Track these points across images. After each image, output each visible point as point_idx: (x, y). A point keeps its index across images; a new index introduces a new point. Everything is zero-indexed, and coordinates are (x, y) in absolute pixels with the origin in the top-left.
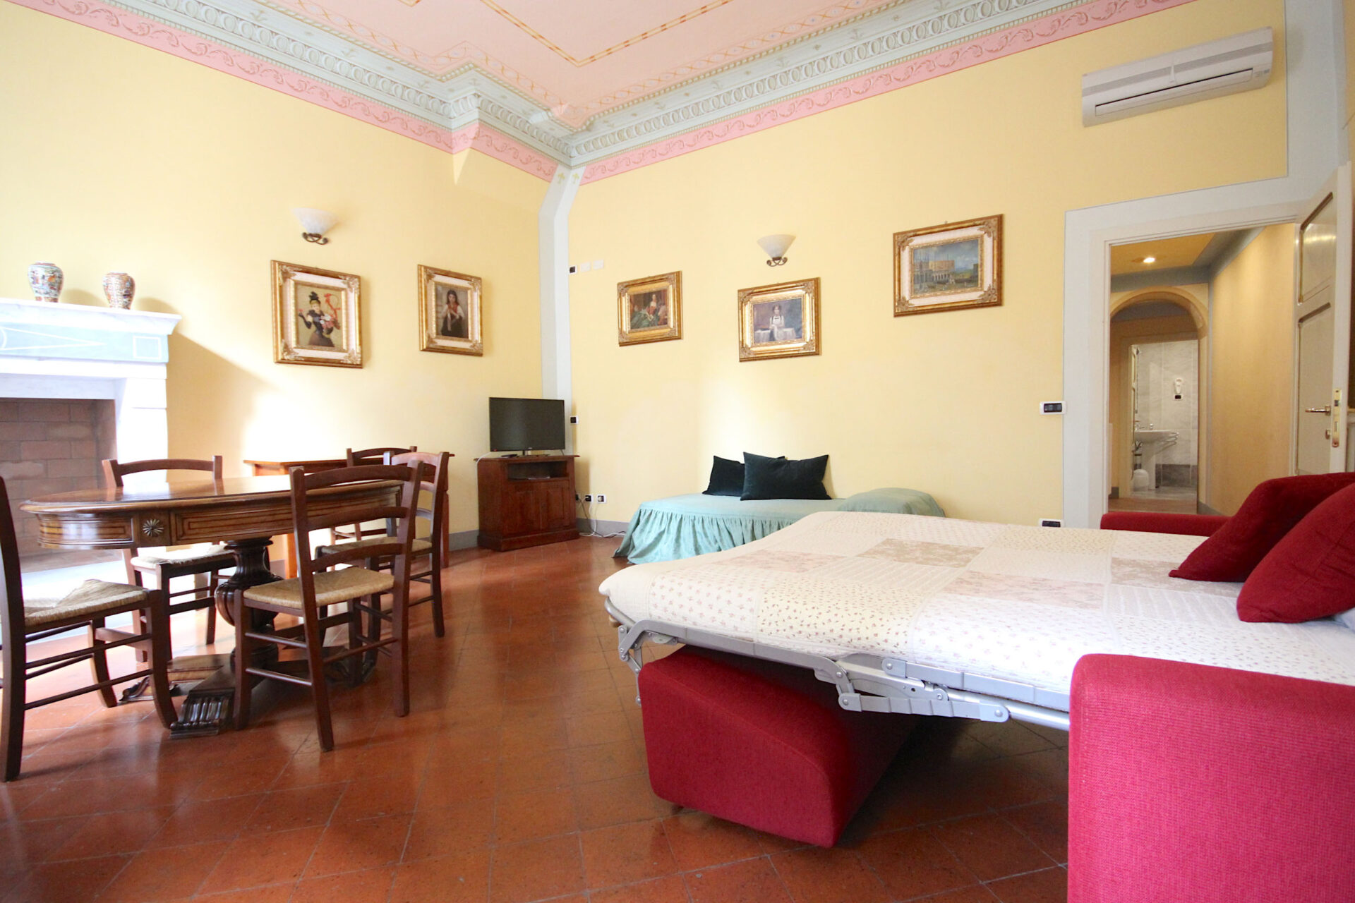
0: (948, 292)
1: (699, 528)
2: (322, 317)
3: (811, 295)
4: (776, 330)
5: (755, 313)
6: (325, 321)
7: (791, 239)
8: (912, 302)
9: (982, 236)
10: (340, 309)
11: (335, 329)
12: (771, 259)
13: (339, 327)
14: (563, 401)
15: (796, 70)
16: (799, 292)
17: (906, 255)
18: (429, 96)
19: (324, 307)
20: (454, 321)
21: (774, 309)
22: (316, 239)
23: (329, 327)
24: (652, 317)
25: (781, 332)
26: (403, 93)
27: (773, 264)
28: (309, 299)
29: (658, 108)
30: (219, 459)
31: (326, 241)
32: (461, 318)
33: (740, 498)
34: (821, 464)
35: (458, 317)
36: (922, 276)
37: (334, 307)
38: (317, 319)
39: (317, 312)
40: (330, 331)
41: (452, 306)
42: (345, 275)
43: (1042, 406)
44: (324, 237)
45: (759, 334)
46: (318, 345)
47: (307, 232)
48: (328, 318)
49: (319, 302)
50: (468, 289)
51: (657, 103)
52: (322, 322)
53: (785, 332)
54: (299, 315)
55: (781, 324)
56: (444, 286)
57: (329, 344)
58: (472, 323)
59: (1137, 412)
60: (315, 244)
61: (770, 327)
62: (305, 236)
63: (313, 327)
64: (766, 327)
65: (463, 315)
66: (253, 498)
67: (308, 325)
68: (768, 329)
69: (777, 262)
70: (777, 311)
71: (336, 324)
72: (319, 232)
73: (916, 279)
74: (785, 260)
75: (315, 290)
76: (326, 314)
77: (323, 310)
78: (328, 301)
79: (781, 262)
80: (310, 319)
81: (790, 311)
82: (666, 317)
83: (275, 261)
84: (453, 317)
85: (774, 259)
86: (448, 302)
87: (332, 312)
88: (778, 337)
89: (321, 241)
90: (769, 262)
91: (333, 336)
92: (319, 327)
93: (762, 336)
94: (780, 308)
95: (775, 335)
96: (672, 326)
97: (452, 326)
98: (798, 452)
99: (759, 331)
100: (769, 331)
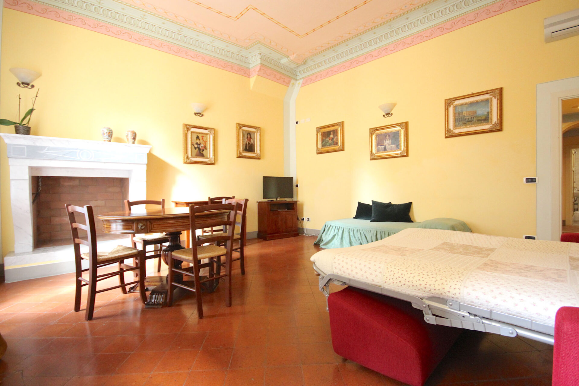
0: (473, 125)
1: (351, 233)
2: (200, 145)
3: (404, 129)
4: (387, 146)
5: (378, 138)
6: (201, 146)
7: (394, 105)
8: (454, 131)
9: (491, 98)
10: (207, 142)
11: (205, 149)
12: (385, 114)
13: (206, 149)
14: (293, 178)
15: (397, 29)
16: (398, 128)
17: (451, 109)
18: (242, 56)
19: (201, 141)
20: (249, 145)
21: (386, 136)
22: (199, 115)
23: (203, 149)
24: (331, 141)
25: (389, 147)
26: (232, 56)
27: (386, 116)
28: (196, 138)
29: (334, 52)
30: (163, 200)
31: (202, 115)
32: (252, 144)
33: (370, 221)
34: (408, 207)
35: (251, 144)
36: (459, 119)
37: (205, 141)
38: (198, 146)
39: (199, 143)
40: (203, 150)
41: (249, 139)
42: (209, 128)
43: (525, 180)
44: (202, 114)
45: (379, 148)
46: (199, 156)
47: (196, 112)
48: (202, 145)
49: (199, 139)
50: (255, 132)
51: (334, 50)
52: (200, 147)
53: (392, 147)
54: (192, 145)
55: (389, 143)
56: (246, 131)
57: (202, 155)
58: (257, 146)
59: (575, 182)
60: (198, 117)
61: (384, 145)
62: (195, 114)
63: (197, 149)
64: (383, 144)
65: (253, 143)
66: (176, 216)
67: (195, 148)
68: (383, 145)
69: (388, 115)
70: (387, 137)
71: (205, 147)
72: (200, 112)
73: (456, 120)
74: (392, 114)
75: (198, 135)
76: (202, 144)
77: (201, 142)
78: (203, 139)
79: (390, 115)
80: (196, 146)
81: (394, 137)
82: (337, 141)
83: (184, 124)
84: (249, 143)
85: (386, 114)
86: (247, 138)
87: (204, 143)
88: (388, 149)
89: (201, 116)
90: (384, 116)
91: (204, 153)
92: (199, 149)
93: (380, 148)
94: (389, 136)
95: (387, 148)
96: (340, 145)
97: (249, 147)
98: (397, 200)
99: (379, 147)
100: (384, 146)
